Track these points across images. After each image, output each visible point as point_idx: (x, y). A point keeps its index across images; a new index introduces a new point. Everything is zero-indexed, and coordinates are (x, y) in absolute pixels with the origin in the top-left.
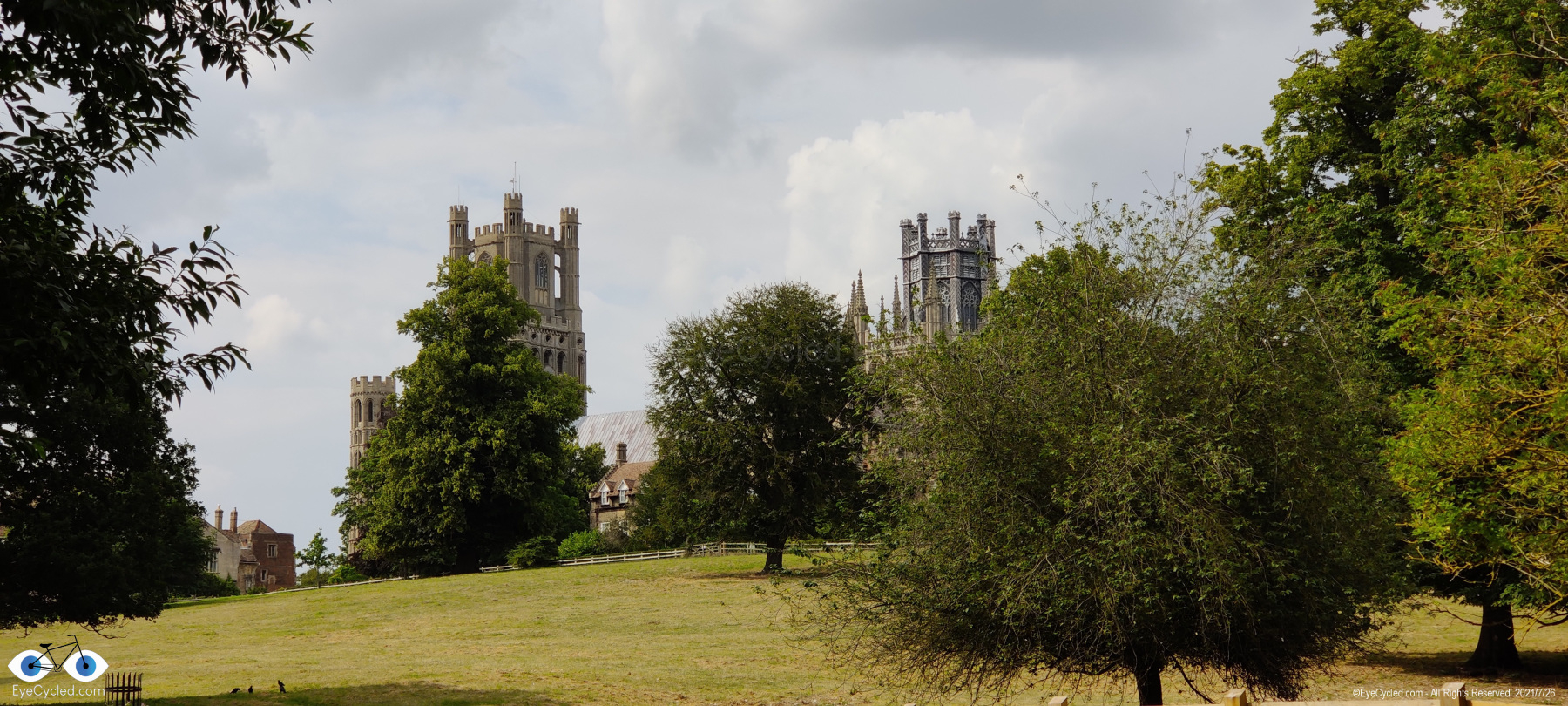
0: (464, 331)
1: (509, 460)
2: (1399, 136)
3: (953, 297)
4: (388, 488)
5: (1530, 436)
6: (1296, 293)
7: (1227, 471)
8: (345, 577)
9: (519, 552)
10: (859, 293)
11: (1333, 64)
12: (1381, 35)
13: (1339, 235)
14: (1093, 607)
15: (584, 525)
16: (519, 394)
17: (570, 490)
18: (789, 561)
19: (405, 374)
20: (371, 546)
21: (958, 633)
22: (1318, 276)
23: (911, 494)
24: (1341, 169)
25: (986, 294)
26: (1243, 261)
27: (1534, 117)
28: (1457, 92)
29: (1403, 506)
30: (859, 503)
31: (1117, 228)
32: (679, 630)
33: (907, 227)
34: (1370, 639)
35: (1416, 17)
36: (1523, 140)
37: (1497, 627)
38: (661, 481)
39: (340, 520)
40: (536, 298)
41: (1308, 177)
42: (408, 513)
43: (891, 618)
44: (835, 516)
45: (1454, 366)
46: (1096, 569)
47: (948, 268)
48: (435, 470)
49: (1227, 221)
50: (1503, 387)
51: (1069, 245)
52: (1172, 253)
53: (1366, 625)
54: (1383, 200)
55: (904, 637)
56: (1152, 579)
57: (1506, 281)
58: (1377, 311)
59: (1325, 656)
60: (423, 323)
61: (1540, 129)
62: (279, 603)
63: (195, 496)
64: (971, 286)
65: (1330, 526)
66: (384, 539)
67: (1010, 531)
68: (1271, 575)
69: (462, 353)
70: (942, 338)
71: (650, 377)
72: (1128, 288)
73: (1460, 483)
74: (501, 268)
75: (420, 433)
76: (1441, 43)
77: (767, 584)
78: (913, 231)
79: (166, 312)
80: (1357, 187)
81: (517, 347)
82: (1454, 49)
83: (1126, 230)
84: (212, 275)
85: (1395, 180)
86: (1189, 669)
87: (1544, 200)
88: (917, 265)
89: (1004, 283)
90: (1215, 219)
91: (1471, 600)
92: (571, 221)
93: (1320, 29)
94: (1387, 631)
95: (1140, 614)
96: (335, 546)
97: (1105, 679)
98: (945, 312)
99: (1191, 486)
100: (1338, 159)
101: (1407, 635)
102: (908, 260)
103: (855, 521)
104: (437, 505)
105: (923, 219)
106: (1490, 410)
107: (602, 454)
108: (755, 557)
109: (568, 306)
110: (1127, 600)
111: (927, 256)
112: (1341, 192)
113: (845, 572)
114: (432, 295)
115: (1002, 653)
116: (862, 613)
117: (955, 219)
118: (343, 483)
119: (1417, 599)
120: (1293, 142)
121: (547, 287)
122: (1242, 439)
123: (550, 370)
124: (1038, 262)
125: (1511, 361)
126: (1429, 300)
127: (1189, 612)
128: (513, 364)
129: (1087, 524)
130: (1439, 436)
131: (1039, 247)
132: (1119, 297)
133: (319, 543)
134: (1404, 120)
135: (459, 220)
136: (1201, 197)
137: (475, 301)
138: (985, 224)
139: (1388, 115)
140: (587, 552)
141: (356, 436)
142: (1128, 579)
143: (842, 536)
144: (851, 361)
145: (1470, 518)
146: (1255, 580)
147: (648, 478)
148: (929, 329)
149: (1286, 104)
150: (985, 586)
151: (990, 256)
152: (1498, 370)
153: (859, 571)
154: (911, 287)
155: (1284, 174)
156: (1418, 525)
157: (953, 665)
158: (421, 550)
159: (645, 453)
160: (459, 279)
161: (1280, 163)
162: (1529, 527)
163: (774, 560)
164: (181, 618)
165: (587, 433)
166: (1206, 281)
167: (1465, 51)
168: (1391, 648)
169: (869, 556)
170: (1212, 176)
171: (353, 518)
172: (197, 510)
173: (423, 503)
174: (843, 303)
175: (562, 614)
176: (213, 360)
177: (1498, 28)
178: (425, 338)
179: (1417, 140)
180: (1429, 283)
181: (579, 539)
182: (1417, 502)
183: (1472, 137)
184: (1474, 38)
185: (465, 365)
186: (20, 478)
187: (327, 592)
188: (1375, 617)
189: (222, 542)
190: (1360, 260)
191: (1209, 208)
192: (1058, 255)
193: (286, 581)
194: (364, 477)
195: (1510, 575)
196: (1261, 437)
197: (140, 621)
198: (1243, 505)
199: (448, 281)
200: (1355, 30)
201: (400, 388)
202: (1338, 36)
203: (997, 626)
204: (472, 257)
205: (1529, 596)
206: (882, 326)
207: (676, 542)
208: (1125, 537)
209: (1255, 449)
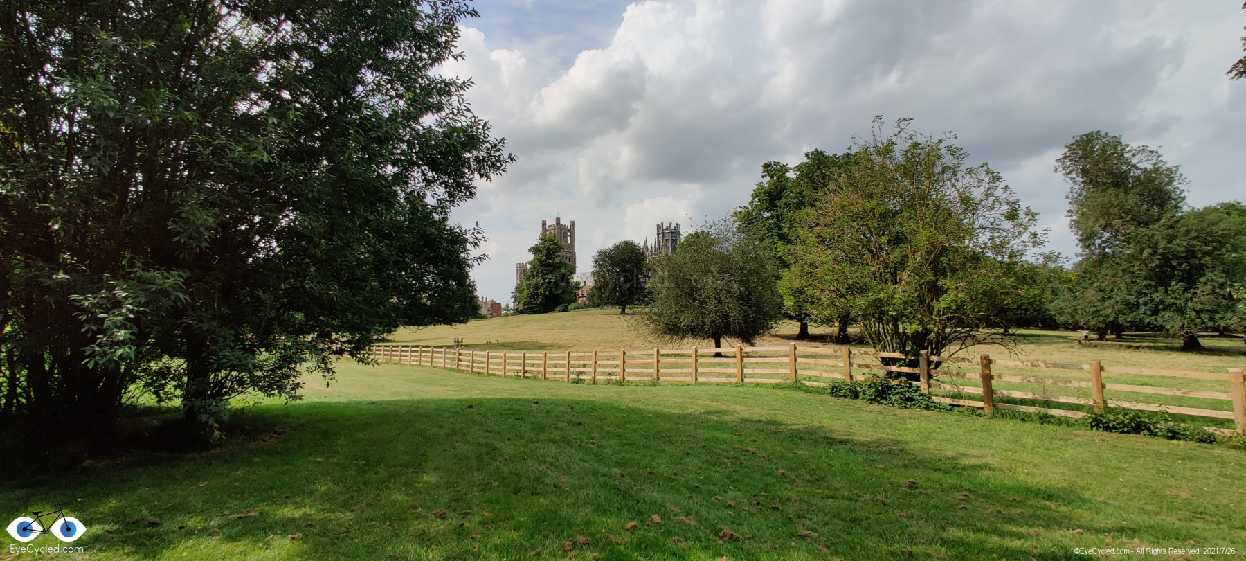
0: (545, 252)
1: (556, 285)
2: (783, 204)
3: (669, 244)
4: (525, 292)
5: (813, 281)
6: (756, 243)
7: (738, 289)
8: (514, 314)
9: (559, 308)
10: (646, 243)
11: (766, 186)
12: (778, 178)
13: (767, 229)
14: (704, 323)
15: (575, 301)
16: (559, 268)
17: (571, 292)
18: (627, 311)
19: (530, 263)
20: (521, 307)
21: (670, 329)
22: (762, 239)
23: (658, 294)
24: (768, 212)
25: (678, 243)
26: (743, 235)
27: (816, 200)
28: (797, 193)
29: (781, 297)
30: (645, 296)
31: (711, 227)
32: (599, 328)
33: (658, 226)
34: (772, 331)
35: (787, 174)
36: (813, 206)
37: (804, 327)
38: (595, 290)
39: (513, 299)
40: (564, 243)
41: (760, 214)
42: (530, 298)
43: (653, 326)
44: (639, 299)
45: (795, 263)
46: (705, 313)
47: (669, 237)
48: (537, 288)
49: (739, 225)
50: (807, 268)
51: (699, 231)
52: (725, 233)
53: (772, 327)
54: (778, 220)
55: (656, 330)
56: (719, 316)
57: (808, 242)
58: (776, 248)
59: (761, 335)
60: (535, 250)
61: (817, 203)
62: (498, 320)
63: (476, 294)
64: (674, 241)
65: (764, 303)
66: (524, 305)
67: (683, 303)
68: (748, 315)
69: (544, 257)
70: (667, 255)
71: (592, 264)
72: (713, 242)
73: (795, 292)
74: (554, 236)
75: (534, 278)
76: (793, 181)
77: (621, 317)
78: (660, 227)
79: (468, 246)
80: (772, 217)
81: (559, 256)
82: (796, 182)
83: (713, 228)
84: (479, 236)
85: (781, 215)
86: (728, 339)
87: (818, 221)
88: (661, 236)
89: (682, 241)
90: (736, 225)
91: (798, 321)
92: (573, 224)
93: (763, 177)
94: (777, 329)
95: (716, 325)
96: (512, 306)
97: (707, 341)
98: (667, 248)
99: (729, 292)
100: (767, 210)
101: (782, 330)
102: (658, 234)
103: (644, 301)
104: (538, 296)
105: (662, 224)
106: (803, 274)
107: (580, 283)
108: (618, 310)
109: (572, 246)
110: (712, 321)
111: (663, 233)
112: (768, 218)
113: (640, 313)
114: (537, 243)
115: (680, 335)
116: (645, 324)
117: (670, 224)
118: (514, 290)
119: (784, 321)
120: (756, 205)
121: (567, 241)
122: (742, 281)
123: (567, 262)
124: (692, 235)
125: (809, 262)
126: (789, 246)
127: (728, 324)
128: (557, 260)
129: (702, 302)
130: (791, 281)
131: (691, 231)
132: (711, 244)
133: (507, 305)
134: (784, 200)
135: (544, 223)
136: (733, 219)
137: (548, 244)
138: (678, 225)
139: (780, 199)
140: (575, 308)
141: (517, 278)
142: (713, 316)
143: (641, 304)
144: (643, 260)
145: (798, 301)
146: (744, 316)
147: (591, 289)
148: (663, 252)
149: (755, 195)
150: (677, 318)
151: (679, 233)
152: (806, 264)
153: (645, 313)
154: (659, 242)
155: (754, 213)
156: (785, 303)
157: (669, 337)
158: (533, 308)
159: (591, 283)
160: (544, 239)
161: (753, 211)
162: (812, 303)
163: (623, 310)
164: (473, 324)
165: (576, 278)
166: (734, 240)
167: (799, 183)
168: (778, 333)
169: (647, 310)
170: (736, 214)
171: (516, 299)
172: (476, 297)
173: (534, 295)
174: (642, 245)
175: (569, 324)
176: (480, 258)
177: (807, 177)
178: (535, 254)
179: (787, 205)
180: (789, 242)
181: (573, 305)
182: (785, 297)
183: (800, 205)
184: (802, 180)
185: (545, 260)
186: (433, 288)
187: (509, 318)
188: (774, 325)
189: (483, 305)
190: (773, 235)
191: (735, 222)
192: (696, 233)
193: (499, 315)
194: (519, 289)
195: (807, 315)
196: (747, 280)
197: (462, 325)
198: (742, 297)
199: (541, 239)
200: (772, 177)
201: (529, 266)
202: (768, 179)
203: (679, 328)
204: (547, 233)
205: (811, 320)
206: (651, 251)
207: (599, 306)
208: (712, 305)
209: (745, 283)
